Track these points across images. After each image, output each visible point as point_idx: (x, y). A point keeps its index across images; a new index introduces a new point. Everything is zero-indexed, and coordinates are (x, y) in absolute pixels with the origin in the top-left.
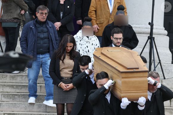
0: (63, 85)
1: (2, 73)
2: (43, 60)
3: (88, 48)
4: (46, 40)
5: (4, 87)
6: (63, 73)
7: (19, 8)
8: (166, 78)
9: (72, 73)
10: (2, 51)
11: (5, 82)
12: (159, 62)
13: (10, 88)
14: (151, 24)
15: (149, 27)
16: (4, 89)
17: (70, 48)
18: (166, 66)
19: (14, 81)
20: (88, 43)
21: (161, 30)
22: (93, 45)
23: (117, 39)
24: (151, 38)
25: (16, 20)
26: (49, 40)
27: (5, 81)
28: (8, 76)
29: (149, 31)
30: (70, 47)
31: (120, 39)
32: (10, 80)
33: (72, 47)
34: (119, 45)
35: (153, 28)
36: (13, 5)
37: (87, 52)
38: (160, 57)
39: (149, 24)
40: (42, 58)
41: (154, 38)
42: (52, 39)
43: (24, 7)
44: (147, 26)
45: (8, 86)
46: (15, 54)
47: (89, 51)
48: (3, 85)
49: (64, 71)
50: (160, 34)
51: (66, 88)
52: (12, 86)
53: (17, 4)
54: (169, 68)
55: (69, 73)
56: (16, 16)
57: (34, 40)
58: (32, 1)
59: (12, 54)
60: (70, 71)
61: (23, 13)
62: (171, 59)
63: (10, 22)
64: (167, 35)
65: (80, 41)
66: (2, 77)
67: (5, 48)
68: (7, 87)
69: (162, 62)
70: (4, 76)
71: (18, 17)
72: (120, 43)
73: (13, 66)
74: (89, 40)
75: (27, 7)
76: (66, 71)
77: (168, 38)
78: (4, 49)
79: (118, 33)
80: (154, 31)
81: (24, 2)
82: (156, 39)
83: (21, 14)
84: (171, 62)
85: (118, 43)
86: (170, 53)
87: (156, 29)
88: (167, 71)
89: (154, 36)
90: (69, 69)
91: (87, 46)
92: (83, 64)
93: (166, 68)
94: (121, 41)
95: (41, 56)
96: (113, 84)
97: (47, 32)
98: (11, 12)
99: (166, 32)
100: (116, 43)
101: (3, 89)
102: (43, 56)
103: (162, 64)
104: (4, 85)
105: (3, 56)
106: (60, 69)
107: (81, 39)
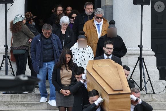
0: (63, 91)
1: (14, 93)
2: (49, 66)
3: (84, 57)
4: (50, 50)
5: (17, 105)
6: (63, 81)
7: (27, 37)
8: (155, 93)
9: (70, 81)
10: (14, 75)
11: (17, 102)
12: (148, 78)
13: (21, 106)
14: (141, 47)
15: (139, 49)
16: (17, 107)
17: (68, 60)
18: (155, 82)
19: (25, 100)
20: (83, 52)
21: (149, 51)
22: (88, 54)
23: (109, 48)
24: (141, 59)
25: (25, 47)
26: (53, 50)
27: (17, 100)
28: (19, 96)
29: (139, 52)
30: (69, 58)
31: (111, 49)
32: (22, 99)
33: (70, 58)
34: (110, 54)
35: (142, 50)
36: (22, 35)
37: (83, 60)
38: (149, 74)
39: (139, 46)
40: (48, 65)
41: (143, 58)
42: (56, 49)
43: (31, 36)
44: (137, 48)
45: (20, 104)
46: (24, 77)
47: (84, 60)
48: (15, 104)
49: (64, 79)
50: (149, 55)
51: (66, 93)
52: (24, 105)
53: (25, 34)
54: (158, 84)
55: (68, 81)
56: (24, 44)
57: (40, 51)
58: (37, 31)
59: (22, 77)
60: (69, 79)
61: (31, 41)
62: (159, 76)
63: (20, 49)
64: (155, 56)
65: (77, 51)
66: (15, 97)
67: (16, 71)
68: (19, 106)
69: (151, 79)
70: (16, 96)
71: (26, 45)
72: (111, 52)
73: (24, 88)
74: (84, 51)
75: (33, 36)
76: (66, 79)
77: (155, 58)
78: (15, 73)
79: (109, 44)
80: (143, 52)
81: (31, 32)
82: (145, 59)
83: (29, 42)
84: (159, 79)
85: (110, 51)
86: (158, 71)
87: (145, 50)
88: (156, 86)
89: (143, 57)
90: (68, 77)
91: (83, 56)
92: (78, 73)
93: (155, 84)
94: (112, 51)
95: (47, 64)
96: (102, 102)
97: (51, 43)
98: (20, 41)
99: (153, 53)
100: (108, 52)
101: (15, 108)
102: (49, 63)
103: (151, 81)
104: (17, 104)
105: (15, 79)
106: (61, 78)
107: (77, 50)
